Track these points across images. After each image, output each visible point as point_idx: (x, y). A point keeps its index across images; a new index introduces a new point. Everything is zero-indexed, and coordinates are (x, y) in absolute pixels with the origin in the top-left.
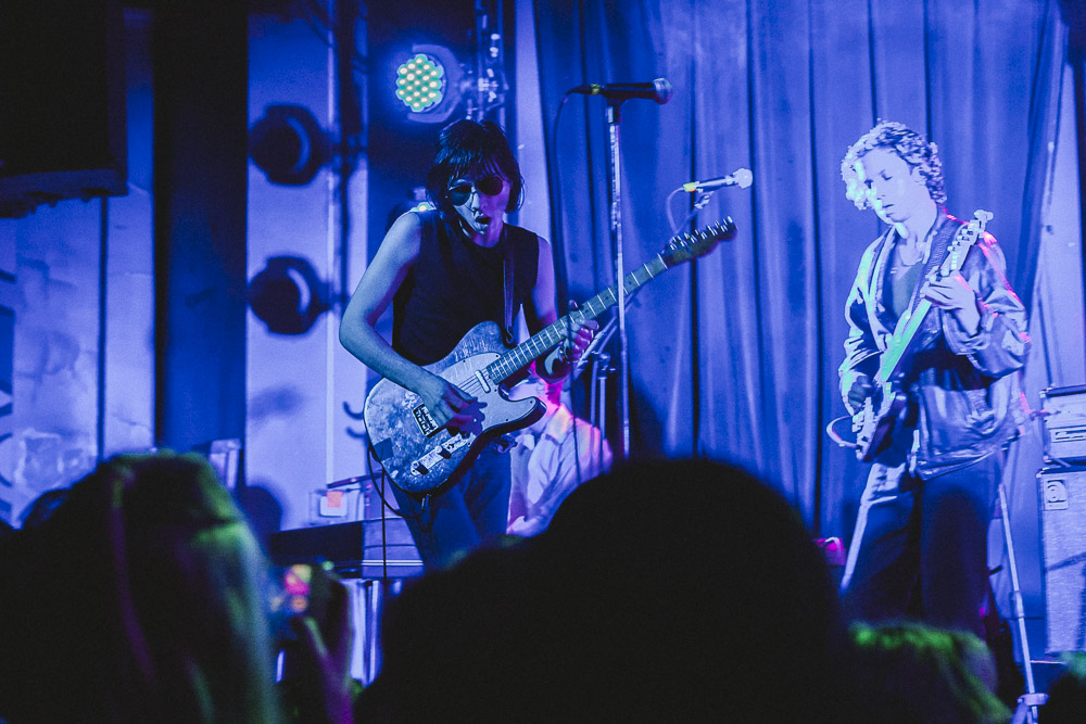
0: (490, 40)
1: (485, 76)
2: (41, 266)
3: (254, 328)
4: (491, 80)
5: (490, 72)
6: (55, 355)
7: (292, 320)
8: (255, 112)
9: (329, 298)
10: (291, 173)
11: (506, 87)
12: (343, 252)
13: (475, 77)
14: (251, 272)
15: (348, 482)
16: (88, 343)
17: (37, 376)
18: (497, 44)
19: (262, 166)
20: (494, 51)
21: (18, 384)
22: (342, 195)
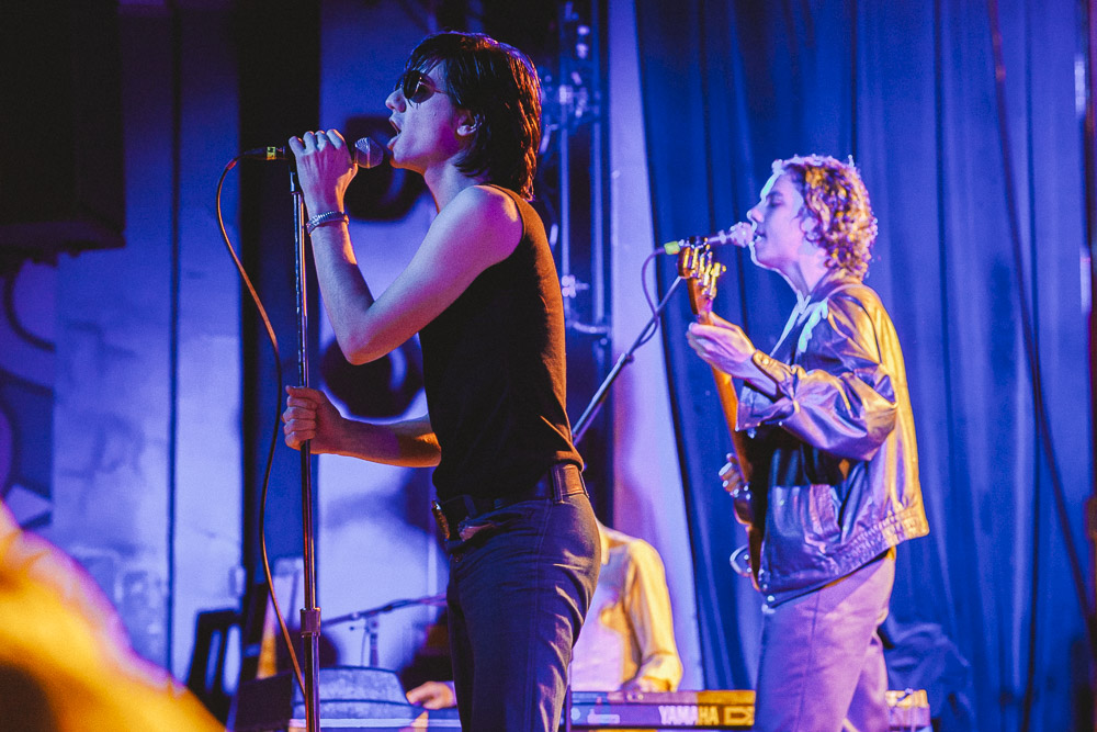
0: (576, 34)
1: (570, 83)
2: (93, 328)
4: (576, 88)
5: (577, 78)
6: (114, 447)
11: (598, 96)
13: (556, 85)
15: (349, 618)
17: (88, 474)
18: (586, 40)
20: (582, 49)
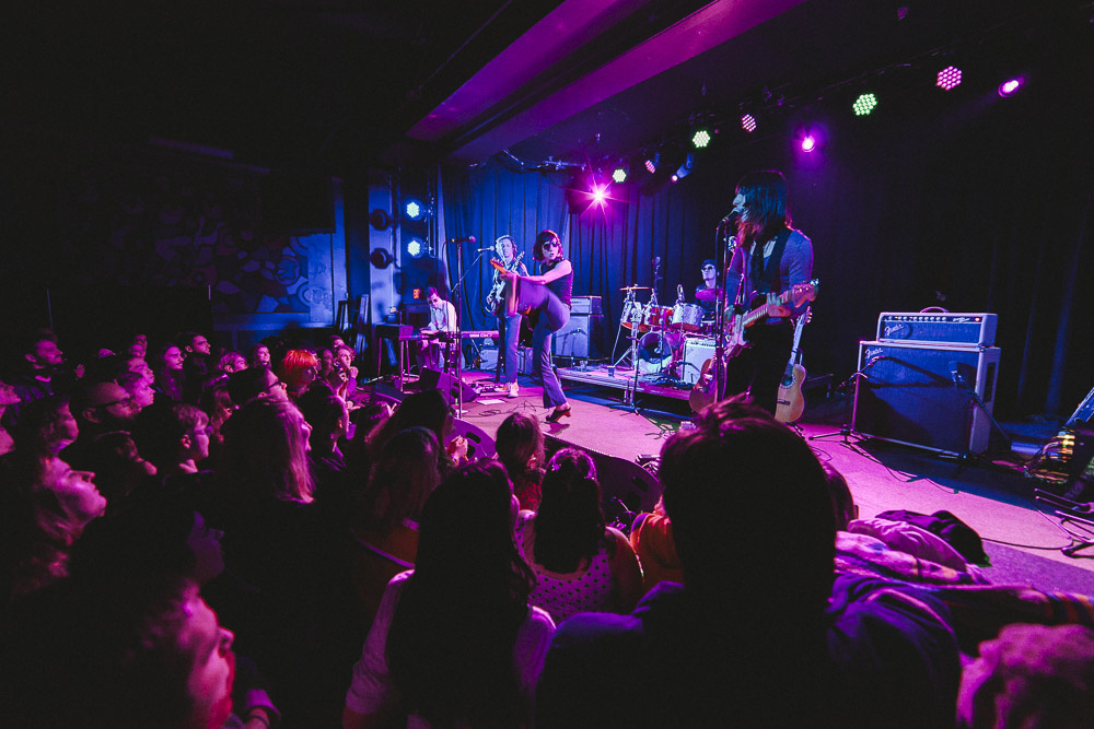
2: (315, 246)
3: (372, 267)
6: (320, 269)
7: (382, 265)
8: (370, 211)
9: (392, 259)
10: (381, 227)
12: (395, 248)
14: (371, 251)
16: (328, 266)
17: (315, 274)
19: (373, 225)
21: (309, 276)
22: (394, 234)
